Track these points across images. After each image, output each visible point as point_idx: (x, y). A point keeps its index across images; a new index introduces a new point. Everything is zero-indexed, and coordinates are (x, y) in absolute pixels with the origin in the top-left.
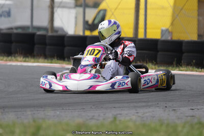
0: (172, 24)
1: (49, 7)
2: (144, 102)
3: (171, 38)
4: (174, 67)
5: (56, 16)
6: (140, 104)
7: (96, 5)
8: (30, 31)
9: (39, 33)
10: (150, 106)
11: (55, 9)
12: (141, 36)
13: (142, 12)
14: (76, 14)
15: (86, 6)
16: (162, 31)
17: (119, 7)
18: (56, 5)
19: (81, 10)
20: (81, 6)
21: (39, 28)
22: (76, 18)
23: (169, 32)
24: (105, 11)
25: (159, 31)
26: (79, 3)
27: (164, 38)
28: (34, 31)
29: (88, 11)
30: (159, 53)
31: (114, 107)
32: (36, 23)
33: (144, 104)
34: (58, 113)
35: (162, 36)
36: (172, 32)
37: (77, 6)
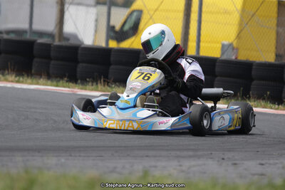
0: (238, 36)
1: (57, 2)
2: (193, 150)
3: (236, 58)
4: (238, 99)
5: (67, 16)
6: (185, 153)
7: (127, 3)
8: (28, 37)
9: (40, 41)
10: (199, 157)
11: (66, 6)
12: (191, 52)
13: (194, 16)
14: (97, 15)
15: (111, 4)
16: (223, 46)
17: (161, 7)
19: (104, 9)
20: (104, 3)
21: (41, 34)
22: (96, 20)
23: (233, 49)
24: (140, 12)
25: (219, 46)
27: (225, 57)
28: (33, 38)
29: (114, 10)
30: (218, 78)
31: (147, 156)
32: (36, 27)
33: (191, 153)
34: (63, 160)
35: (223, 53)
36: (237, 49)
37: (98, 3)
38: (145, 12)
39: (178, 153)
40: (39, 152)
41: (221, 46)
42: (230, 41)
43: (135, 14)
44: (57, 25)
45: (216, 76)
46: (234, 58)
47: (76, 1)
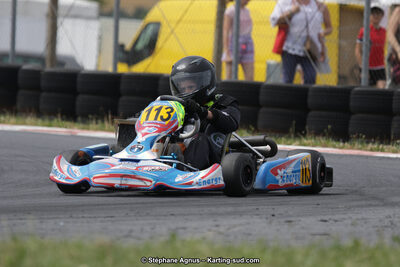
1: (48, 15)
4: (290, 137)
5: (61, 33)
6: (222, 209)
7: (140, 14)
8: (10, 62)
9: (26, 67)
10: (241, 214)
11: (59, 20)
14: (101, 29)
15: (119, 15)
16: (269, 66)
17: (185, 17)
18: (61, 11)
19: (110, 22)
20: (109, 15)
21: (27, 58)
22: (100, 38)
24: (158, 24)
26: (107, 9)
27: (271, 81)
28: (18, 62)
29: (124, 24)
30: (262, 110)
31: (172, 215)
33: (230, 209)
34: (62, 224)
35: (268, 77)
37: (102, 14)
38: (164, 24)
40: (29, 214)
41: (265, 66)
42: (278, 60)
43: (151, 28)
44: (48, 45)
45: (261, 107)
47: (72, 13)
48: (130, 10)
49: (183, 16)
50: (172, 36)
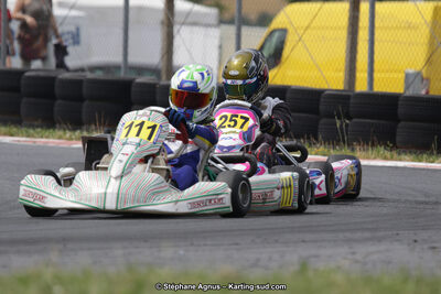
0: (429, 61)
1: (162, 23)
2: (368, 229)
3: (427, 93)
4: (432, 154)
5: (177, 42)
6: (358, 235)
7: (264, 20)
8: (122, 75)
9: (140, 80)
10: (380, 240)
11: (176, 29)
12: (361, 86)
13: (363, 35)
14: (221, 38)
15: (241, 21)
16: (407, 76)
17: (314, 24)
18: (177, 19)
19: (231, 30)
20: (231, 22)
21: (141, 70)
22: (220, 47)
23: (423, 79)
24: (284, 31)
25: (402, 76)
26: (227, 16)
27: (410, 93)
28: (130, 76)
29: (245, 31)
30: (402, 124)
31: (303, 241)
32: (134, 59)
33: (367, 234)
34: (182, 252)
35: (407, 87)
36: (428, 79)
37: (222, 21)
38: (291, 30)
39: (348, 235)
40: (146, 241)
41: (404, 75)
42: (418, 69)
43: (276, 35)
44: (163, 57)
45: (399, 121)
46: (423, 92)
47: (190, 20)
48: (253, 17)
49: (312, 21)
50: (300, 44)
